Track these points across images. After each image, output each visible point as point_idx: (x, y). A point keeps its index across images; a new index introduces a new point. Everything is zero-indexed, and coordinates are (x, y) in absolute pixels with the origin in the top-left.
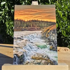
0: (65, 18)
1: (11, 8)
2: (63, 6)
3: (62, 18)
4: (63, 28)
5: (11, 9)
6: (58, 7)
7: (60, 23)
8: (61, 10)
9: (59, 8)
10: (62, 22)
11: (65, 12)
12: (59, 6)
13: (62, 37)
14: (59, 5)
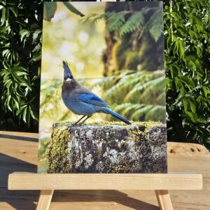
0: (194, 61)
1: (20, 27)
2: (188, 24)
3: (185, 60)
4: (187, 95)
5: (19, 30)
6: (173, 26)
7: (179, 78)
8: (182, 33)
9: (174, 29)
10: (184, 74)
11: (195, 42)
12: (174, 21)
13: (183, 123)
14: (176, 19)
